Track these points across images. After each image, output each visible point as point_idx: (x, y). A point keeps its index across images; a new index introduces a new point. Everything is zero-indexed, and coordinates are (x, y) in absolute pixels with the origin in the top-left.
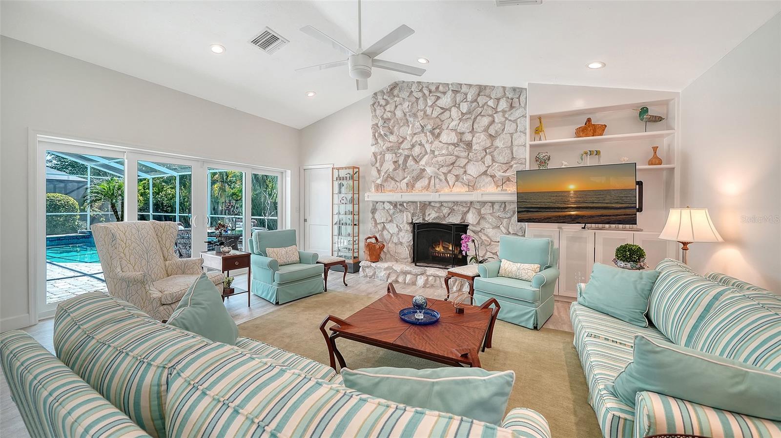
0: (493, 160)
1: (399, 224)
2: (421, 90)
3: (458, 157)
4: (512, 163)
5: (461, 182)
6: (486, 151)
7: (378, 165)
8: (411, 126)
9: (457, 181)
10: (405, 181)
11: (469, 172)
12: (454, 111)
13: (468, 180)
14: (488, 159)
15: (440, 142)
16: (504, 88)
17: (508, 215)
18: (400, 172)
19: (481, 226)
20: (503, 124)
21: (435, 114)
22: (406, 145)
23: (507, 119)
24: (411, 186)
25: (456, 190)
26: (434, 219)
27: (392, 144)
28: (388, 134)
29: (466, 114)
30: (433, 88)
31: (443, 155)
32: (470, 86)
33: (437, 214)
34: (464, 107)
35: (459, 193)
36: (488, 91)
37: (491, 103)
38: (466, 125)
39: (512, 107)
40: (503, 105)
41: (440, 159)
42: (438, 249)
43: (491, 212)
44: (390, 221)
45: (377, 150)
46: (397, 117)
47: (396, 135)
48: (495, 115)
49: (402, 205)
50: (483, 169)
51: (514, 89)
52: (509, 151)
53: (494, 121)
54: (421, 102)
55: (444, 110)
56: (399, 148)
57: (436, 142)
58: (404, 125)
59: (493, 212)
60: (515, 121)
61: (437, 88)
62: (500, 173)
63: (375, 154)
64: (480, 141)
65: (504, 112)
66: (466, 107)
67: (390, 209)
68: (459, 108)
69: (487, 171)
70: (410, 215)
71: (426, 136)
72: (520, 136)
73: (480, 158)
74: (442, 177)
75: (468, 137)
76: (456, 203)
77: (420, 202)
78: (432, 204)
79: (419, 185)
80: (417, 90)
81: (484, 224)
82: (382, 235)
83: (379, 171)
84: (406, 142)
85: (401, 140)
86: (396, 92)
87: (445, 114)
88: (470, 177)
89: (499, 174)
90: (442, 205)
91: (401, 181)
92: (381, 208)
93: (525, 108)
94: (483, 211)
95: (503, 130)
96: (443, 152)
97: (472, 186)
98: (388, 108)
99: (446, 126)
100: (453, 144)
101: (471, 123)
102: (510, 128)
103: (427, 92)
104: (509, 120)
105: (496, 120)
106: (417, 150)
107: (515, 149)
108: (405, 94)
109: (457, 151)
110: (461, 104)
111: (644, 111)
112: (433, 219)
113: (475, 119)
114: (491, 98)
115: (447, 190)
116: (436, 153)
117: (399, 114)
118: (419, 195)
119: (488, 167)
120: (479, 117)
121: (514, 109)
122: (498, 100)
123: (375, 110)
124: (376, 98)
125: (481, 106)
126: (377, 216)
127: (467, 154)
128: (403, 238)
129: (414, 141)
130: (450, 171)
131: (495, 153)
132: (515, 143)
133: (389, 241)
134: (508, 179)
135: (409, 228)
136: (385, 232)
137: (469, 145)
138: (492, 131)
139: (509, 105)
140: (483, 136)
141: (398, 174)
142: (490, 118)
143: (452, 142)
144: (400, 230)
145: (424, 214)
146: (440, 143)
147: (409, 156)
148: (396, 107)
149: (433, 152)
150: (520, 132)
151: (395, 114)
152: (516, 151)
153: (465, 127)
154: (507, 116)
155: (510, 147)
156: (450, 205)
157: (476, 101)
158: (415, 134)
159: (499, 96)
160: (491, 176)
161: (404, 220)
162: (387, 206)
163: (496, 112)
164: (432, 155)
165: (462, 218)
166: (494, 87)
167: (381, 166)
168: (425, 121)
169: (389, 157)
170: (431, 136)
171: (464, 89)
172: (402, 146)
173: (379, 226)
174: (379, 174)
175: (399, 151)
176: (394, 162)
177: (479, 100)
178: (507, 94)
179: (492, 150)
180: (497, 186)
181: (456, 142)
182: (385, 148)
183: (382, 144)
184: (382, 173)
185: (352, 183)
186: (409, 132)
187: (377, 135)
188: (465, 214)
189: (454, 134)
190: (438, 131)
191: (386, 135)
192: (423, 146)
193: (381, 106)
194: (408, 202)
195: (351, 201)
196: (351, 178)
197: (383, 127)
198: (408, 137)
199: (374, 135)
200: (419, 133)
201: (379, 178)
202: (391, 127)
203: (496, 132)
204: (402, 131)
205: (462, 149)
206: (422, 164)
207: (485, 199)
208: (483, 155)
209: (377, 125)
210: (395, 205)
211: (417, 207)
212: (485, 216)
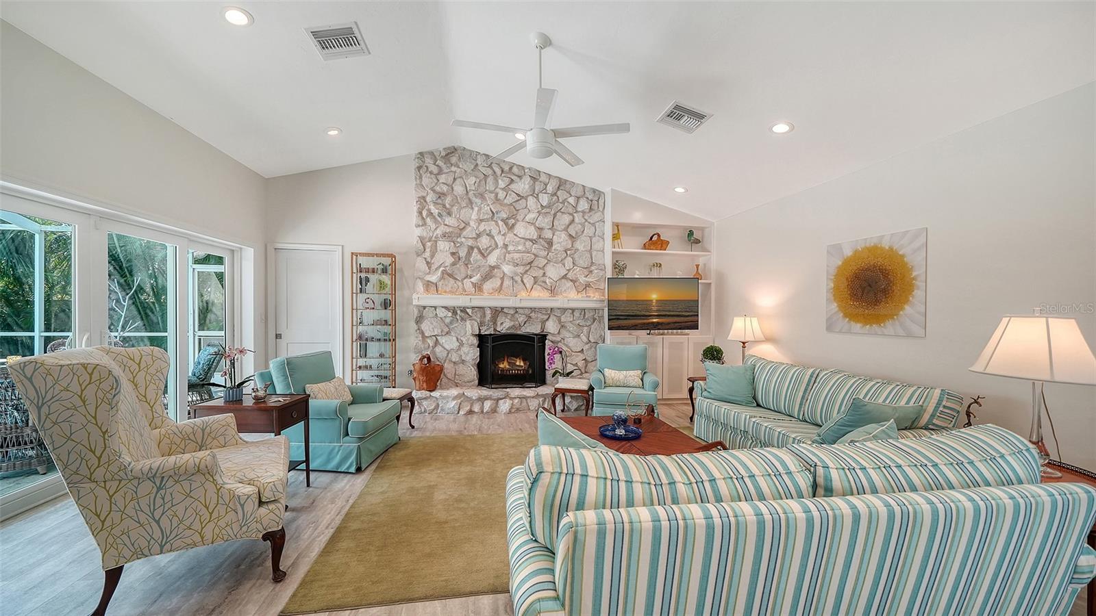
0: (574, 263)
1: (459, 337)
2: (490, 166)
3: (536, 256)
4: (593, 268)
5: (541, 285)
6: (566, 252)
7: (427, 254)
8: (476, 209)
9: (535, 283)
10: (472, 280)
11: (548, 274)
12: (531, 201)
13: (548, 283)
14: (569, 261)
15: (517, 235)
16: (584, 187)
17: (589, 323)
18: (461, 267)
19: (562, 336)
20: (583, 225)
21: (509, 200)
22: (469, 233)
23: (586, 220)
24: (478, 287)
25: (535, 294)
26: (509, 328)
27: (451, 230)
28: (443, 214)
29: (545, 207)
30: (506, 168)
31: (519, 252)
32: (548, 176)
33: (512, 323)
34: (544, 199)
35: (538, 298)
36: (568, 186)
37: (572, 200)
38: (546, 221)
39: (591, 209)
40: (584, 205)
41: (516, 256)
42: (501, 366)
43: (572, 320)
44: (447, 333)
45: (425, 234)
46: (456, 193)
47: (455, 217)
48: (575, 215)
49: (464, 310)
50: (563, 272)
51: (594, 191)
52: (588, 255)
53: (573, 220)
54: (490, 180)
55: (520, 197)
56: (459, 235)
57: (510, 235)
58: (466, 206)
59: (574, 320)
60: (593, 224)
61: (511, 168)
63: (421, 239)
64: (560, 240)
65: (583, 212)
66: (547, 199)
67: (446, 317)
68: (537, 197)
69: (567, 275)
70: (476, 325)
72: (598, 241)
73: (560, 259)
74: (518, 279)
75: (548, 234)
76: (533, 310)
77: (491, 308)
78: (505, 310)
79: (487, 286)
80: (486, 165)
81: (564, 333)
82: (433, 352)
83: (428, 264)
84: (469, 229)
85: (463, 225)
86: (454, 160)
87: (520, 202)
88: (549, 280)
90: (517, 312)
91: (463, 280)
92: (431, 315)
93: (603, 212)
94: (563, 319)
95: (583, 232)
96: (520, 248)
97: (552, 291)
98: (442, 178)
99: (522, 217)
100: (531, 240)
101: (551, 219)
102: (589, 231)
103: (498, 171)
104: (589, 223)
105: (577, 220)
106: (484, 242)
107: (594, 254)
108: (468, 166)
109: (535, 249)
110: (541, 194)
111: (690, 233)
112: (507, 329)
113: (555, 215)
114: (571, 195)
115: (524, 294)
116: (510, 248)
117: (459, 189)
118: (488, 299)
119: (569, 270)
120: (559, 214)
121: (593, 212)
122: (578, 198)
123: (421, 177)
124: (423, 160)
125: (561, 201)
126: (425, 326)
127: (546, 253)
128: (467, 354)
129: (482, 228)
130: (527, 272)
131: (576, 256)
132: (594, 247)
133: (445, 360)
134: (590, 285)
135: (475, 341)
136: (438, 349)
137: (549, 243)
138: (572, 231)
139: (589, 206)
140: (563, 235)
141: (459, 270)
142: (571, 217)
143: (531, 237)
144: (462, 344)
145: (495, 323)
146: (515, 237)
147: (472, 248)
148: (455, 179)
149: (506, 246)
150: (599, 236)
151: (452, 188)
152: (595, 256)
153: (544, 222)
154: (586, 217)
155: (589, 251)
156: (527, 312)
157: (555, 194)
158: (482, 221)
159: (579, 194)
160: (572, 281)
161: (469, 329)
162: (442, 313)
163: (577, 212)
164: (504, 250)
165: (540, 327)
166: (574, 183)
167: (432, 256)
168: (497, 207)
169: (443, 245)
170: (504, 227)
171: (543, 178)
172: (464, 233)
173: (429, 341)
174: (429, 268)
175: (459, 240)
176: (453, 254)
177: (559, 193)
178: (588, 194)
179: (573, 252)
180: (578, 292)
181: (535, 238)
182: (439, 232)
183: (433, 226)
184: (434, 267)
185: (386, 279)
186: (474, 216)
187: (424, 213)
188: (544, 322)
189: (533, 228)
190: (513, 221)
191: (440, 215)
192: (493, 237)
193: (431, 173)
194: (473, 308)
195: (386, 304)
196: (384, 271)
197: (435, 203)
198: (472, 223)
199: (420, 213)
200: (487, 220)
201: (429, 273)
202: (448, 206)
203: (577, 233)
204: (465, 214)
205: (541, 247)
206: (492, 259)
207: (566, 306)
208: (563, 257)
209: (424, 198)
210: (454, 311)
211: (484, 315)
212: (567, 324)
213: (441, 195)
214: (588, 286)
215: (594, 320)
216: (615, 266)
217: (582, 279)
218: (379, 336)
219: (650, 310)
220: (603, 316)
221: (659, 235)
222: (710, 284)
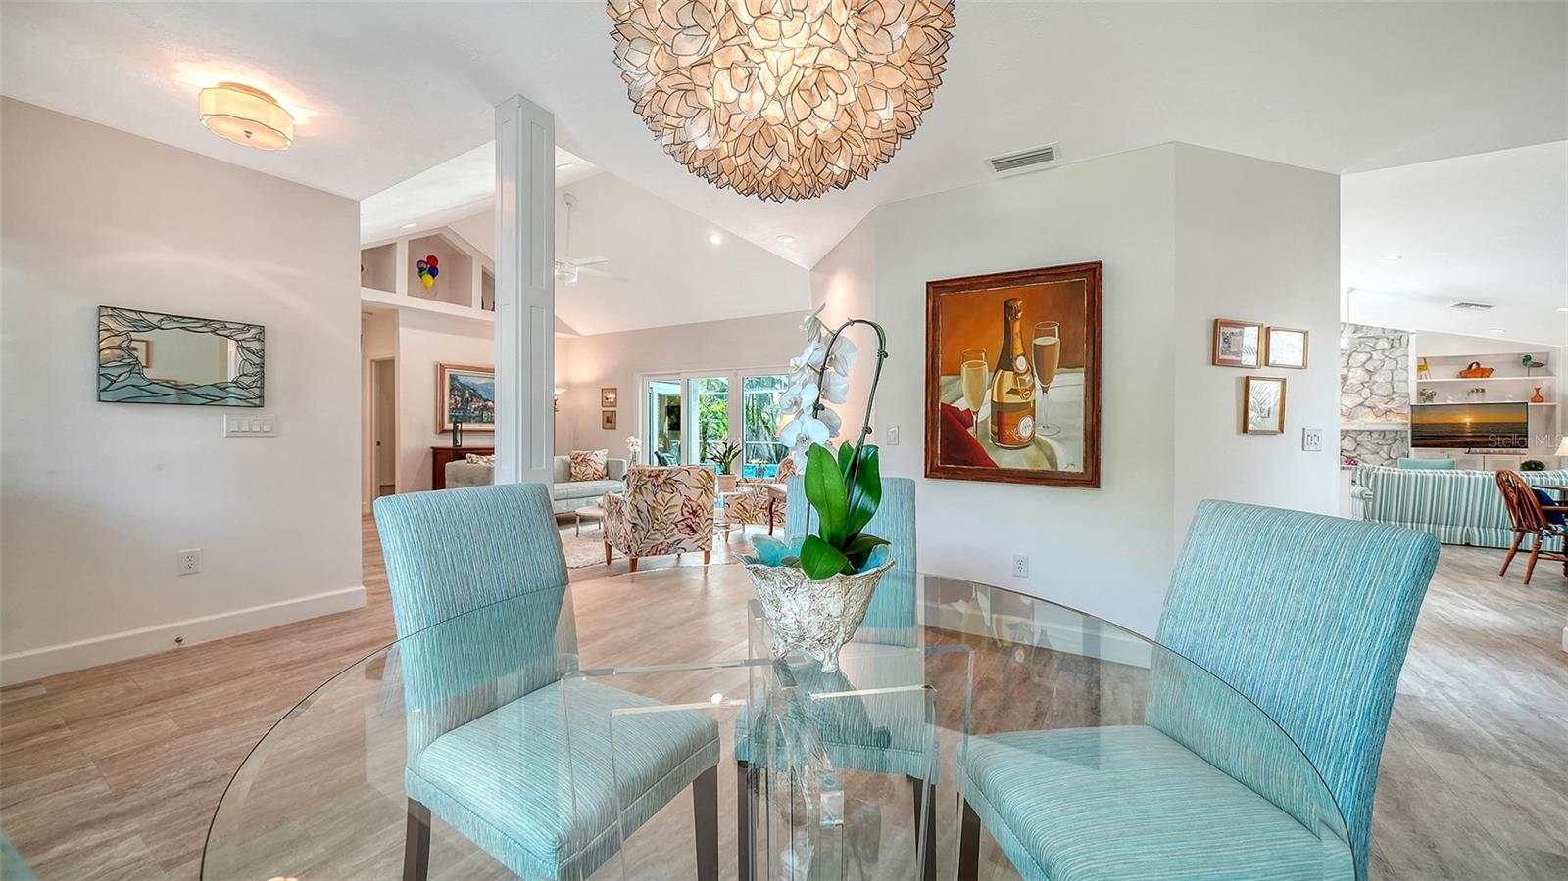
0: (1372, 393)
4: (1394, 396)
6: (1363, 385)
14: (1366, 393)
16: (1384, 329)
17: (1389, 443)
19: (1358, 453)
20: (1383, 361)
23: (1386, 357)
36: (1365, 330)
39: (1392, 346)
40: (1383, 344)
43: (1369, 439)
48: (1373, 353)
50: (1360, 400)
51: (1396, 331)
52: (1389, 386)
53: (1371, 358)
59: (1372, 440)
60: (1394, 359)
64: (1357, 375)
65: (1383, 350)
69: (1364, 402)
72: (1401, 373)
73: (1356, 390)
75: (1343, 371)
81: (1361, 451)
88: (1344, 408)
89: (1379, 406)
93: (1406, 348)
94: (1359, 439)
95: (1382, 366)
97: (1348, 416)
101: (1347, 359)
102: (1389, 365)
104: (1390, 358)
105: (1375, 357)
107: (1396, 384)
111: (1527, 359)
113: (1351, 355)
119: (1366, 399)
121: (1395, 349)
122: (1377, 339)
131: (1374, 387)
132: (1396, 379)
134: (1391, 411)
138: (1369, 366)
139: (1389, 344)
140: (1360, 371)
142: (1369, 355)
150: (1401, 369)
152: (1397, 386)
154: (1386, 354)
155: (1390, 382)
159: (1378, 335)
160: (1370, 408)
163: (1375, 350)
166: (1372, 327)
178: (1388, 335)
179: (1371, 384)
180: (1377, 417)
203: (1375, 368)
207: (1362, 428)
208: (1360, 388)
212: (1364, 444)
214: (1387, 412)
215: (1396, 440)
216: (1421, 394)
217: (1382, 407)
219: (1464, 432)
220: (1407, 437)
221: (1478, 364)
222: (1555, 406)
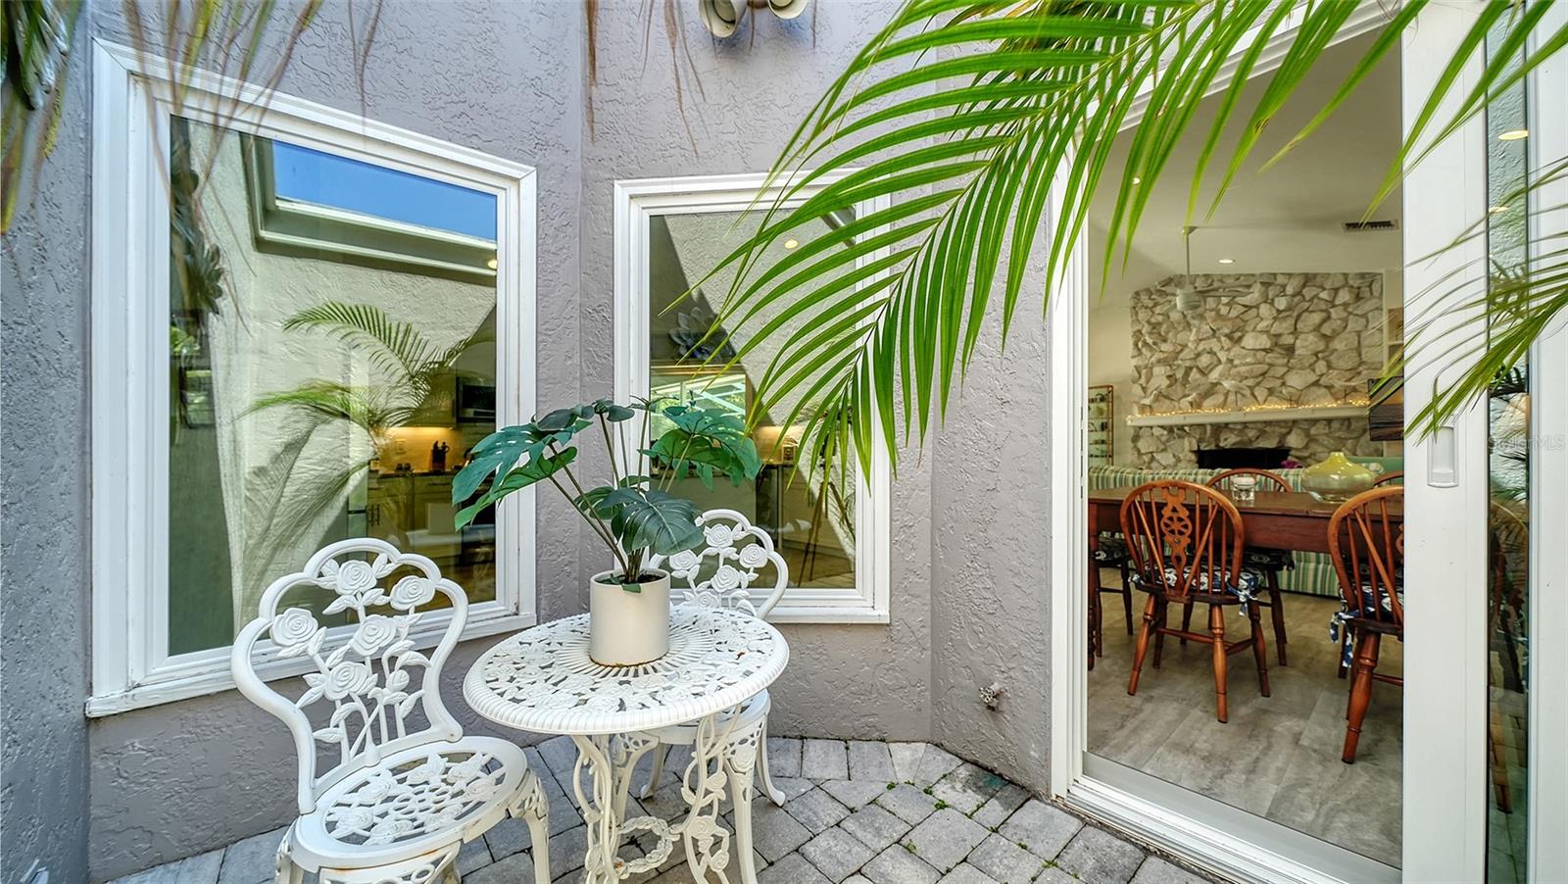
0: (1329, 367)
1: (1176, 454)
3: (1271, 365)
4: (1361, 368)
5: (1278, 397)
6: (1317, 356)
7: (1143, 381)
8: (1194, 330)
9: (1270, 395)
10: (1189, 399)
11: (1289, 383)
12: (1264, 309)
13: (1288, 393)
14: (1321, 366)
15: (1243, 348)
16: (1346, 275)
17: (1355, 435)
18: (1178, 388)
19: (1310, 451)
20: (1345, 321)
21: (1234, 313)
22: (1187, 354)
23: (1350, 313)
24: (1196, 405)
25: (1269, 406)
26: (1234, 444)
27: (1165, 355)
28: (1159, 341)
29: (1283, 311)
30: (1230, 281)
31: (1247, 364)
32: (1290, 275)
33: (1238, 439)
34: (1281, 303)
35: (1277, 409)
36: (1318, 280)
38: (1285, 325)
39: (1358, 298)
40: (1344, 296)
41: (1243, 369)
43: (1327, 431)
44: (1163, 450)
45: (1140, 363)
46: (1172, 319)
47: (1171, 342)
48: (1331, 310)
49: (1181, 428)
50: (1313, 378)
51: (1362, 276)
52: (1355, 354)
53: (1329, 317)
55: (1248, 307)
56: (1176, 358)
57: (1236, 349)
58: (1184, 329)
59: (1330, 432)
60: (1364, 316)
61: (1237, 280)
62: (1342, 383)
63: (1138, 368)
64: (1306, 344)
65: (1346, 305)
66: (1284, 302)
67: (1162, 435)
68: (1272, 303)
69: (1318, 380)
70: (1194, 441)
71: (1219, 341)
72: (1373, 334)
73: (1307, 365)
74: (1247, 392)
75: (1288, 340)
76: (1269, 423)
77: (1211, 424)
78: (1231, 426)
79: (1208, 403)
83: (1144, 389)
84: (1187, 350)
85: (1180, 348)
86: (1169, 289)
87: (1249, 312)
88: (1290, 389)
89: (1339, 384)
90: (1246, 427)
91: (1180, 399)
92: (1147, 434)
93: (1380, 297)
94: (1313, 431)
95: (1345, 327)
96: (1248, 360)
97: (1294, 400)
98: (1158, 310)
99: (1252, 327)
100: (1264, 350)
101: (1293, 322)
102: (1354, 324)
104: (1355, 315)
105: (1334, 316)
106: (1204, 360)
107: (1364, 350)
109: (1269, 358)
110: (1276, 300)
112: (1232, 444)
113: (1299, 317)
114: (1324, 289)
115: (1255, 407)
116: (1236, 362)
118: (1209, 415)
119: (1322, 375)
120: (1304, 314)
121: (1362, 301)
122: (1336, 290)
123: (1137, 314)
124: (1139, 298)
125: (1307, 298)
126: (1142, 445)
127: (1286, 360)
129: (1200, 348)
130: (1258, 384)
131: (1332, 358)
132: (1365, 343)
134: (1354, 390)
135: (1193, 457)
137: (1290, 350)
138: (1326, 330)
139: (1353, 296)
140: (1311, 337)
141: (1175, 391)
142: (1324, 315)
143: (1263, 347)
144: (1179, 460)
145: (1217, 439)
146: (1242, 350)
147: (1191, 368)
148: (1171, 307)
149: (1230, 360)
150: (1374, 328)
151: (1169, 316)
152: (1366, 353)
153: (1282, 327)
154: (1350, 310)
155: (1356, 349)
156: (1259, 426)
157: (1300, 293)
158: (1201, 340)
159: (1336, 285)
160: (1326, 387)
161: (1189, 444)
162: (1157, 432)
163: (1334, 306)
164: (1229, 365)
165: (1280, 442)
166: (1329, 274)
167: (1148, 382)
168: (1219, 323)
169: (1159, 370)
170: (1228, 341)
171: (1280, 280)
172: (1181, 356)
173: (1144, 457)
174: (1145, 393)
175: (1176, 363)
176: (1169, 377)
177: (1304, 291)
178: (1351, 282)
179: (1326, 354)
180: (1337, 399)
181: (1268, 346)
182: (1153, 359)
183: (1149, 355)
184: (1149, 391)
185: (1103, 405)
186: (1192, 337)
187: (1140, 345)
188: (1284, 436)
189: (1265, 336)
190: (1239, 334)
191: (1155, 343)
192: (1215, 354)
193: (1146, 308)
194: (1191, 426)
195: (1104, 427)
196: (1102, 399)
197: (1150, 333)
198: (1190, 345)
199: (1136, 345)
200: (1208, 338)
201: (1145, 397)
202: (1163, 334)
203: (1334, 331)
204: (1181, 337)
205: (1278, 355)
206: (1214, 376)
207: (1316, 416)
208: (1312, 361)
209: (1140, 331)
210: (1170, 429)
211: (1205, 431)
212: (1317, 437)
213: (1155, 326)
215: (1365, 430)
218: (1098, 453)
220: (1364, 426)
